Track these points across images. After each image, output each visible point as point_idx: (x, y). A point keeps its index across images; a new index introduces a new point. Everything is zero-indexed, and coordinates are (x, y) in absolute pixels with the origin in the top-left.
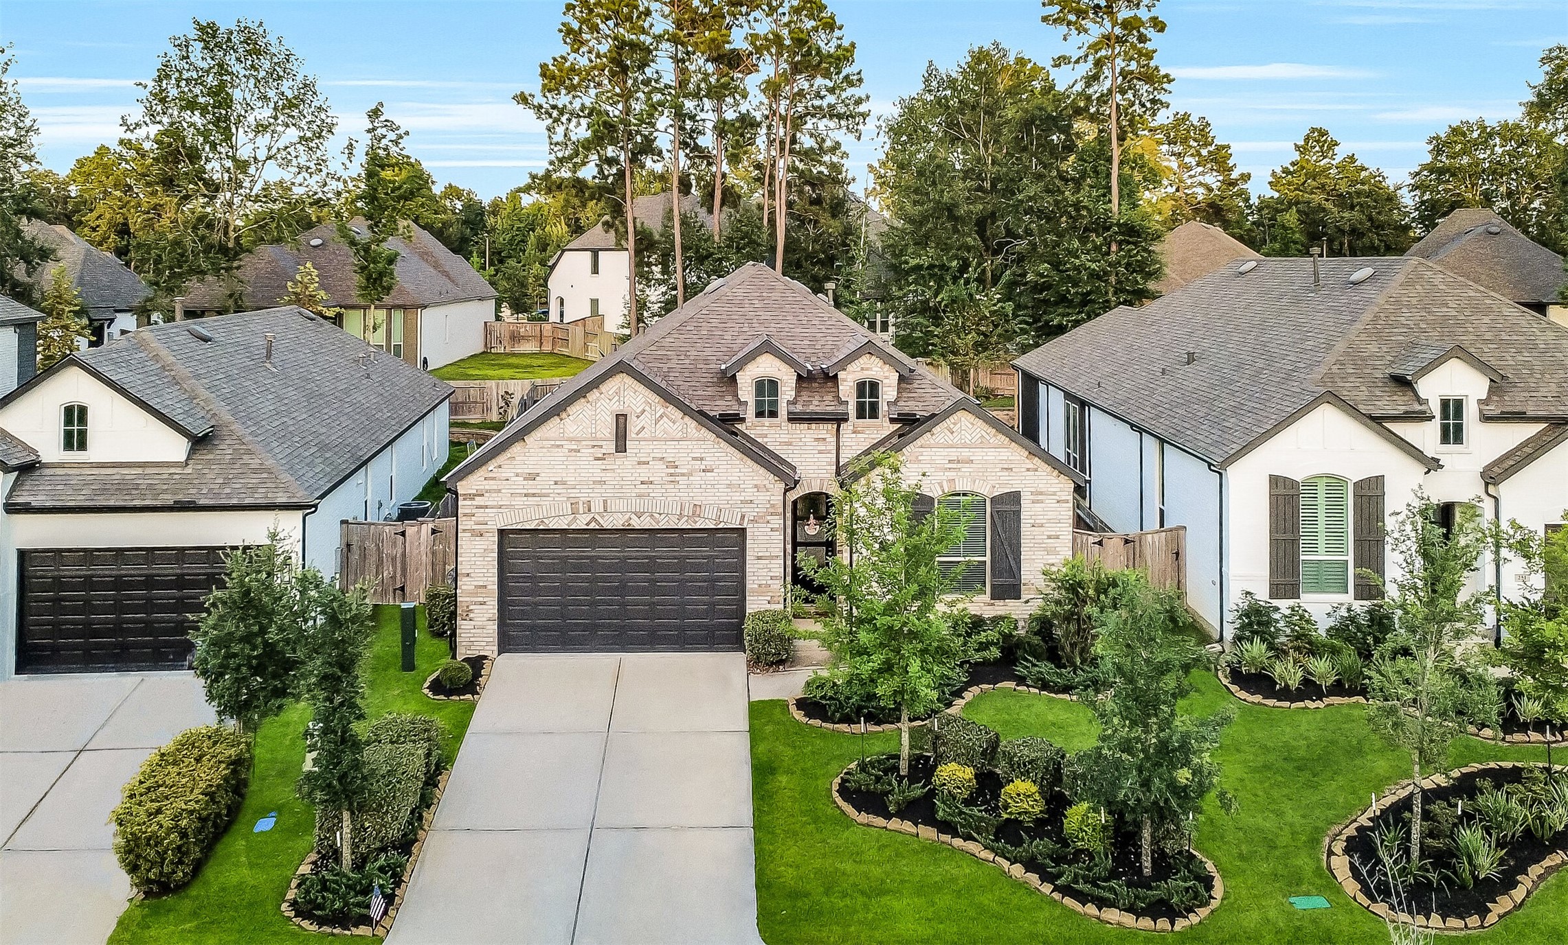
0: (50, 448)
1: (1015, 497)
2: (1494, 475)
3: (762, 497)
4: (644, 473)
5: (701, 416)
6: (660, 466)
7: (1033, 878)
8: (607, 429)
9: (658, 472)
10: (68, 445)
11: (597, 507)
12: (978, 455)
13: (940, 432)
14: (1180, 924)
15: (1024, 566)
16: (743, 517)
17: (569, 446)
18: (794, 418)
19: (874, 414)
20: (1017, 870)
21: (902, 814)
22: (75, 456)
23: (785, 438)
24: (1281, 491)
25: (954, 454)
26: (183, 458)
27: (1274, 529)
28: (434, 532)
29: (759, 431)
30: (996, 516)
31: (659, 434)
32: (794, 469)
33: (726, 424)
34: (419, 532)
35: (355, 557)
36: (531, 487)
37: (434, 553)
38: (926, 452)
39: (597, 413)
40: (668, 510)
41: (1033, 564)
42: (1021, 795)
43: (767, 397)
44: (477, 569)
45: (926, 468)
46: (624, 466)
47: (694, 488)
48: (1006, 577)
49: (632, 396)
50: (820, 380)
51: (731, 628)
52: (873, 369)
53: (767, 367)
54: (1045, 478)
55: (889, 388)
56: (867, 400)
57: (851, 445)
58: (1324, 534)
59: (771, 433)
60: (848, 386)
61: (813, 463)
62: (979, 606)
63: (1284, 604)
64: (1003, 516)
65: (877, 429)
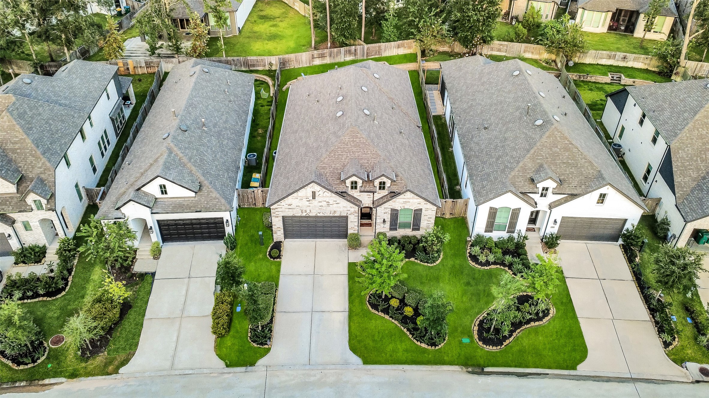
0: (158, 194)
1: (421, 210)
2: (551, 207)
3: (352, 210)
4: (320, 204)
5: (336, 193)
6: (325, 203)
7: (408, 333)
8: (310, 195)
9: (324, 204)
10: (162, 193)
11: (308, 211)
12: (411, 201)
13: (402, 196)
14: (437, 348)
15: (421, 224)
16: (347, 213)
17: (299, 198)
18: (361, 192)
19: (384, 188)
20: (405, 330)
21: (382, 311)
22: (165, 196)
23: (358, 195)
24: (492, 211)
25: (405, 200)
26: (194, 196)
27: (489, 218)
28: (262, 191)
29: (352, 193)
30: (415, 215)
31: (324, 196)
32: (361, 201)
33: (342, 194)
34: (258, 191)
35: (241, 197)
36: (290, 207)
37: (263, 196)
38: (398, 200)
39: (307, 192)
40: (327, 212)
41: (424, 223)
42: (409, 311)
43: (354, 185)
44: (277, 224)
45: (397, 203)
46: (315, 202)
47: (334, 207)
48: (416, 226)
49: (316, 188)
50: (369, 181)
51: (344, 235)
52: (384, 179)
53: (354, 179)
54: (429, 206)
55: (388, 183)
56: (382, 186)
57: (377, 196)
58: (502, 219)
59: (355, 193)
60: (377, 183)
61: (366, 200)
62: (409, 232)
63: (488, 235)
64: (417, 214)
65: (384, 193)
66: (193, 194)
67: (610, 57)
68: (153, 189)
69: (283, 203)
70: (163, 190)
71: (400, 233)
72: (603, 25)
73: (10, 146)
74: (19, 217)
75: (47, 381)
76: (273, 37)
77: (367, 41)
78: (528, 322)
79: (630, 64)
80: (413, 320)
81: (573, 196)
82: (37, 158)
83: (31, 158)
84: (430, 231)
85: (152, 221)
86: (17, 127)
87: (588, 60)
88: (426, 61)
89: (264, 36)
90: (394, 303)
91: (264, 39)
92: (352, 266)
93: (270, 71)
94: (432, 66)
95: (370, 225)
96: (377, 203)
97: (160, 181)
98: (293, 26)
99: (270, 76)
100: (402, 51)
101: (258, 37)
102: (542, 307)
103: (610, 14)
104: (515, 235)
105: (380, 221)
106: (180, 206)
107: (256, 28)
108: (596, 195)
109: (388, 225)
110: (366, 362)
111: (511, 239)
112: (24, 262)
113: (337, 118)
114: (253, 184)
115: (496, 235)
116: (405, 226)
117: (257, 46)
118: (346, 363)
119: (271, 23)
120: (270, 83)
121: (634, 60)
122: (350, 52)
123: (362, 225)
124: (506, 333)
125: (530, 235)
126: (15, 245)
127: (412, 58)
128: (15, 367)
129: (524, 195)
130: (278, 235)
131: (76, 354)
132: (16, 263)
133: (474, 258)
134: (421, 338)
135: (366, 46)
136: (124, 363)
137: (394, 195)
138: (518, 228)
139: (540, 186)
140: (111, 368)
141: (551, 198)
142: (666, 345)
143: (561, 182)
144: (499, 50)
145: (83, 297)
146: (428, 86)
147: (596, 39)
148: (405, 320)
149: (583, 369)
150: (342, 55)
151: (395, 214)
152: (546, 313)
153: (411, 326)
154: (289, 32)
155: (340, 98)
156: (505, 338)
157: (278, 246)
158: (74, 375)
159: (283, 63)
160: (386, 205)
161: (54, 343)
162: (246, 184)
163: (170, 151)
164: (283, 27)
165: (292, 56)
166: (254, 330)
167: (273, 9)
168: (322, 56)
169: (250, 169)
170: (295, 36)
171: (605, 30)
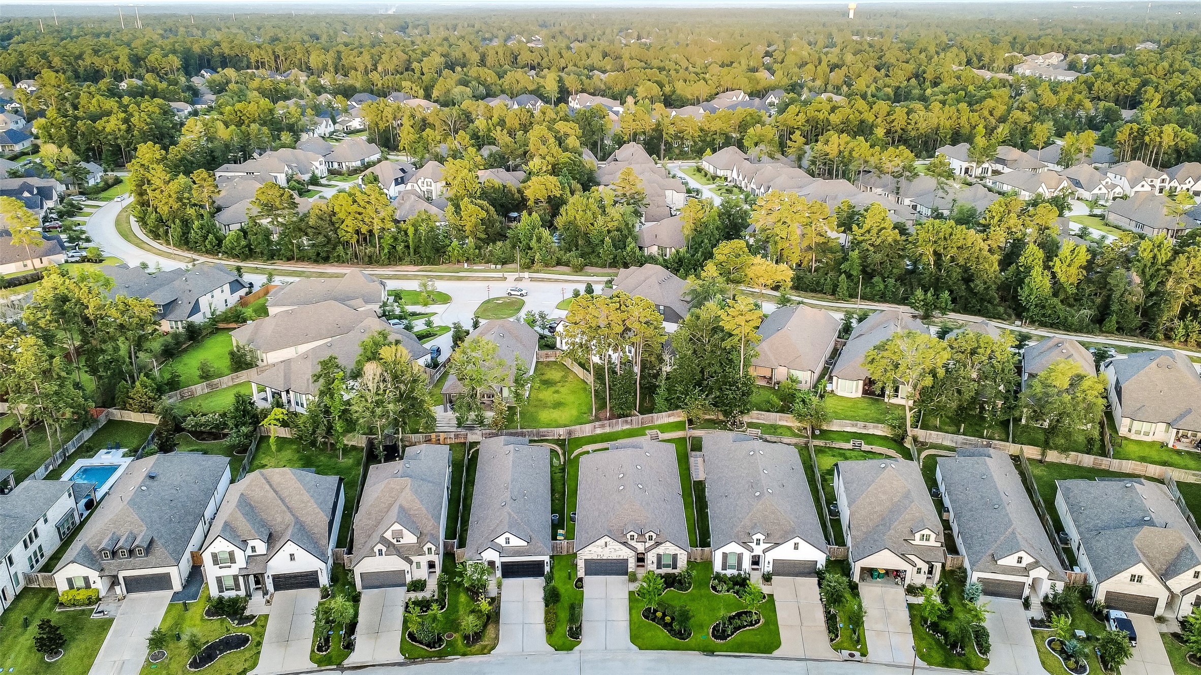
0: (504, 544)
1: (677, 555)
2: (764, 552)
3: (631, 555)
4: (610, 551)
5: (621, 543)
7: (667, 633)
8: (604, 544)
9: (613, 551)
10: (507, 543)
11: (602, 556)
12: (670, 548)
13: (664, 545)
14: (685, 641)
16: (628, 558)
17: (596, 547)
18: (637, 542)
19: (652, 540)
20: (665, 631)
21: (651, 620)
22: (508, 546)
23: (635, 544)
24: (725, 555)
25: (666, 548)
27: (723, 560)
28: (567, 543)
29: (631, 543)
30: (673, 558)
31: (613, 545)
32: (637, 549)
33: (625, 544)
34: (564, 543)
35: (552, 546)
36: (590, 553)
37: (568, 546)
38: (661, 548)
39: (601, 542)
40: (614, 556)
41: (679, 564)
42: (668, 619)
43: (632, 538)
44: (581, 564)
45: (661, 550)
46: (607, 549)
47: (619, 553)
48: (675, 567)
49: (607, 539)
50: (642, 535)
51: (626, 573)
52: (652, 534)
53: (632, 533)
54: (682, 551)
55: (654, 537)
56: (651, 538)
57: (647, 545)
58: (732, 561)
59: (633, 543)
60: (647, 536)
61: (640, 548)
62: (670, 570)
63: (724, 572)
64: (675, 557)
65: (652, 542)
66: (526, 544)
67: (853, 426)
68: (501, 541)
69: (586, 549)
70: (508, 541)
71: (663, 571)
72: (856, 391)
73: (412, 512)
74: (415, 559)
75: (449, 657)
76: (558, 405)
77: (641, 413)
78: (745, 627)
79: (871, 432)
80: (670, 624)
81: (777, 544)
82: (429, 520)
83: (425, 520)
84: (684, 569)
85: (498, 562)
86: (417, 500)
87: (834, 428)
88: (693, 429)
89: (549, 404)
90: (659, 614)
91: (550, 408)
92: (631, 593)
93: (558, 440)
94: (697, 433)
95: (643, 566)
96: (648, 550)
97: (507, 535)
98: (574, 392)
99: (559, 445)
100: (672, 420)
101: (544, 405)
102: (755, 617)
103: (861, 383)
104: (742, 573)
105: (650, 562)
106: (518, 552)
107: (541, 396)
108: (791, 543)
109: (655, 565)
110: (640, 649)
111: (739, 575)
112: (414, 590)
113: (619, 491)
114: (558, 538)
115: (729, 572)
116: (667, 566)
117: (545, 416)
118: (629, 649)
119: (553, 389)
120: (560, 452)
121: (874, 427)
122: (626, 422)
123: (638, 566)
124: (729, 633)
125: (753, 573)
126: (408, 579)
127: (679, 426)
128: (428, 649)
129: (744, 544)
130: (581, 573)
131: (463, 643)
132: (408, 591)
133: (714, 588)
134: (674, 635)
135: (641, 417)
136: (493, 648)
137: (658, 544)
138: (744, 567)
139: (755, 537)
140: (486, 651)
141: (763, 546)
142: (832, 640)
143: (768, 536)
144: (758, 419)
145: (458, 612)
146: (693, 453)
147: (849, 404)
148: (666, 625)
149: (776, 653)
150: (620, 426)
151: (659, 557)
152: (757, 622)
153: (669, 628)
154: (570, 399)
155: (621, 476)
156: (729, 636)
157: (581, 580)
158: (464, 655)
159: (570, 433)
160: (653, 551)
161: (448, 637)
162: (554, 537)
163: (509, 514)
164: (565, 393)
165: (578, 427)
166: (571, 629)
167: (553, 372)
168: (603, 426)
169: (556, 526)
170: (577, 403)
171: (860, 394)
